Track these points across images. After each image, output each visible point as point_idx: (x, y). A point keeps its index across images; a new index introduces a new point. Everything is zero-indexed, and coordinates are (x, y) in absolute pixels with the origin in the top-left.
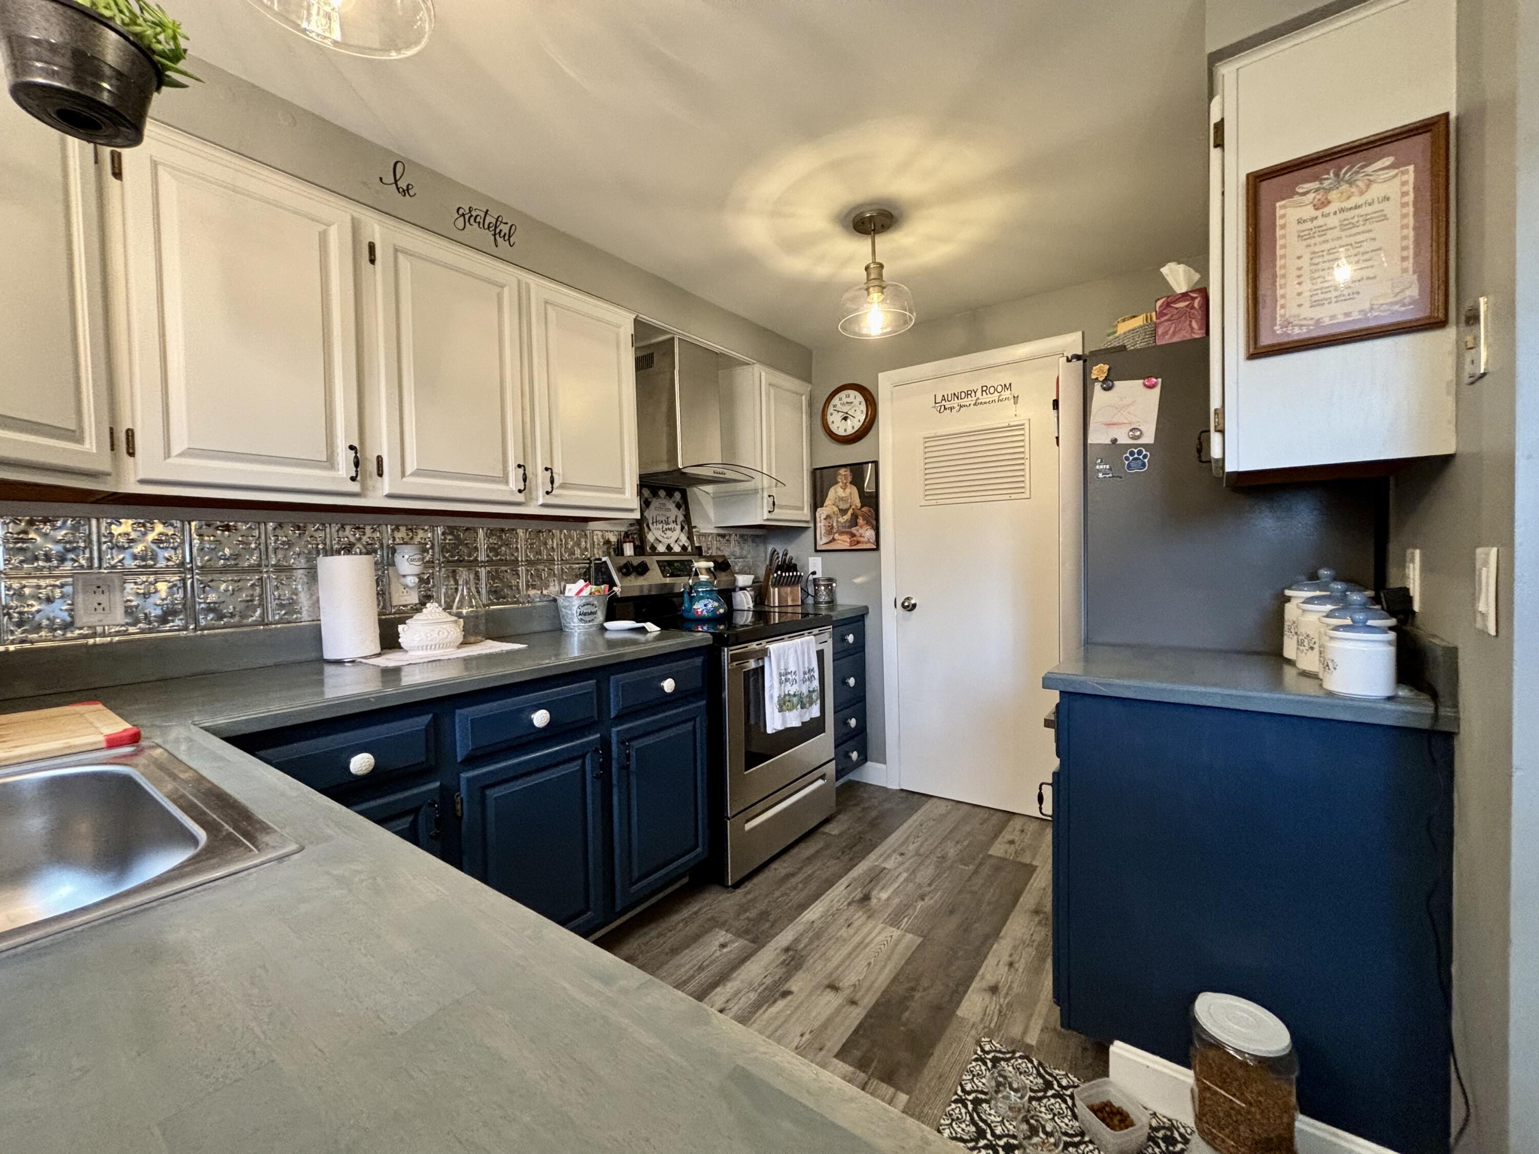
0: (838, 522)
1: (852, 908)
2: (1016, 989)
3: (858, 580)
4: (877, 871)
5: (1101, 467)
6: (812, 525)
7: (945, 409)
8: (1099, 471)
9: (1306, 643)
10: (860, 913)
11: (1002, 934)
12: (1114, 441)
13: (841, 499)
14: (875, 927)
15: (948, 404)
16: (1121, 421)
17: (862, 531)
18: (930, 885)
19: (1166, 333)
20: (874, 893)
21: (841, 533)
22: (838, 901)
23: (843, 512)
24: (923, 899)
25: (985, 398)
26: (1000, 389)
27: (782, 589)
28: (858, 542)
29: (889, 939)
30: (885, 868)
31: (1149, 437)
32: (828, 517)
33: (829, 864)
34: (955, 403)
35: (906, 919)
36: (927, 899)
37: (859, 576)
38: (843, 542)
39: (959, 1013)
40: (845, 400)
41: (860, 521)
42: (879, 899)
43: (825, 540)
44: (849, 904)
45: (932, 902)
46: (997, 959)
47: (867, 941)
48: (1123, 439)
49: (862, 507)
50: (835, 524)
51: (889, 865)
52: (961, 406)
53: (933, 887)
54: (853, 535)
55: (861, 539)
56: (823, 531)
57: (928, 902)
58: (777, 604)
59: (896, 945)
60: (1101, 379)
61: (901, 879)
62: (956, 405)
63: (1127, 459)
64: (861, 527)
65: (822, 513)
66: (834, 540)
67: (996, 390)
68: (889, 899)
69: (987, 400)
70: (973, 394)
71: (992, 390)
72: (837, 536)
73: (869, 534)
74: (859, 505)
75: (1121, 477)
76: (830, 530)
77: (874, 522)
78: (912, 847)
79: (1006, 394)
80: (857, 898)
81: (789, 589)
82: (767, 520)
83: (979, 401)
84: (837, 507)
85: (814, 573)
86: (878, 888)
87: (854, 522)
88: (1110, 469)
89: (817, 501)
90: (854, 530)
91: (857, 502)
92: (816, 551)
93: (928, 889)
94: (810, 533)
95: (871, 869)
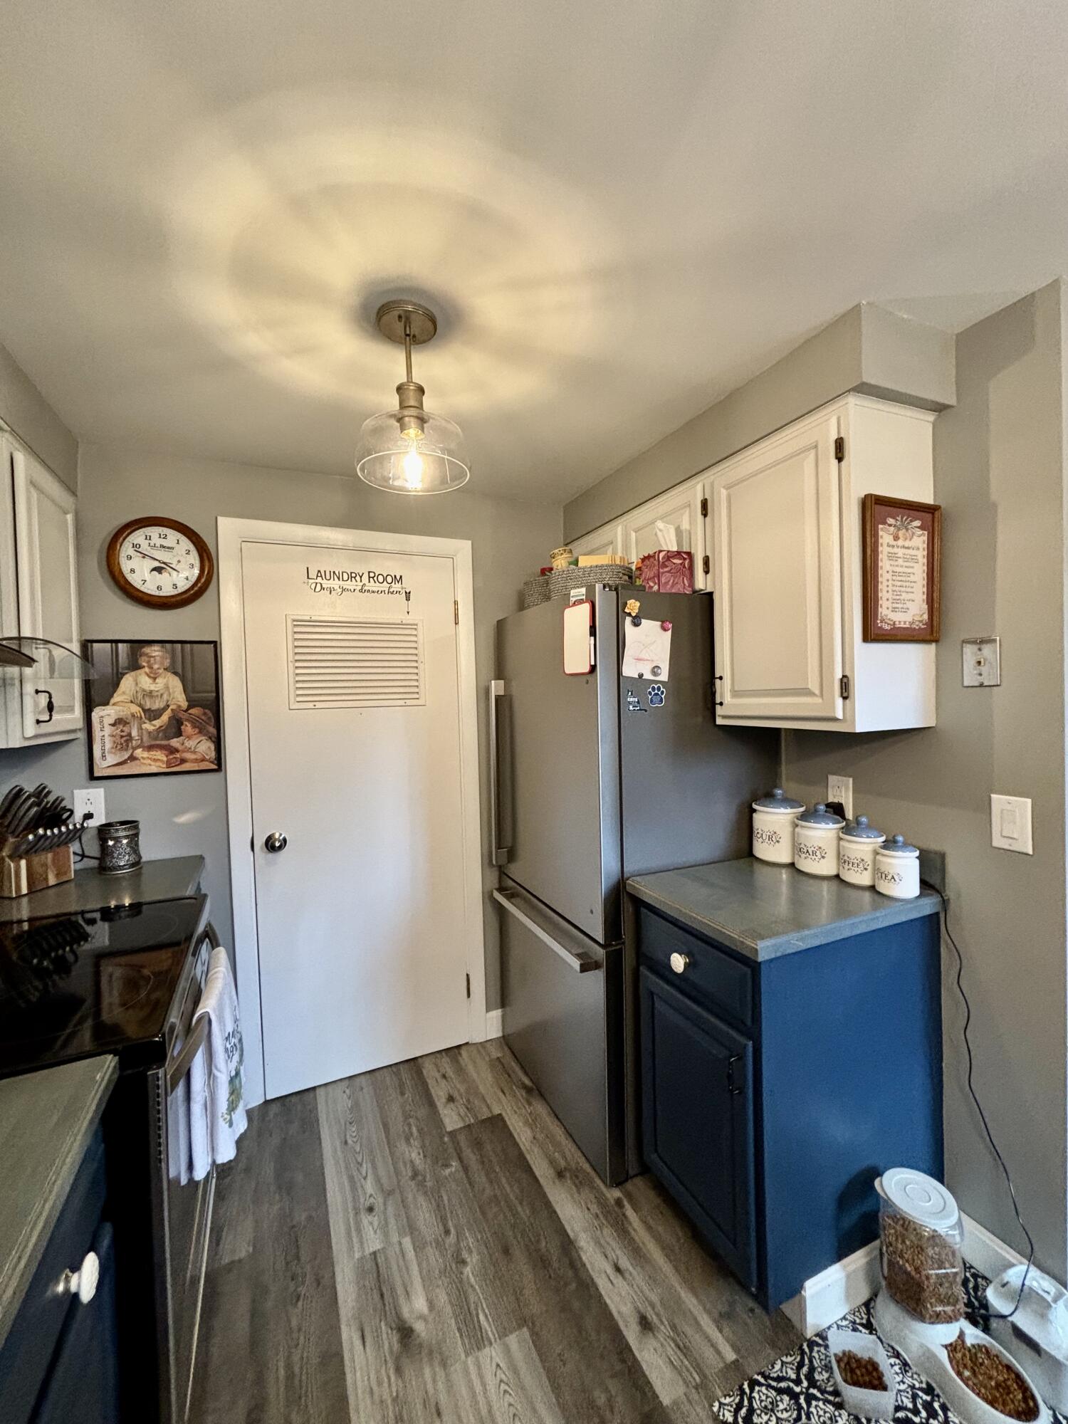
0: (140, 729)
1: (409, 1372)
2: (654, 1298)
3: (183, 819)
4: (369, 1265)
5: (631, 699)
6: (82, 736)
7: (322, 588)
8: (630, 703)
9: (818, 853)
10: (427, 1372)
11: (571, 1234)
12: (641, 676)
13: (150, 694)
14: (466, 1371)
15: (326, 584)
16: (646, 658)
17: (190, 744)
18: (447, 1232)
19: (667, 583)
20: (406, 1313)
21: (150, 748)
22: (380, 1384)
23: (152, 715)
24: (464, 1262)
25: (372, 586)
26: (389, 579)
27: (36, 860)
28: (183, 761)
29: (500, 1375)
30: (374, 1253)
31: (664, 676)
32: (119, 722)
33: (294, 1323)
34: (335, 583)
35: (482, 1317)
36: (465, 1255)
37: (183, 812)
38: (152, 761)
39: (666, 1400)
40: (156, 540)
41: (188, 728)
42: (421, 1317)
43: (112, 759)
44: (399, 1371)
45: (475, 1254)
46: (604, 1276)
47: (484, 1412)
48: (648, 676)
49: (189, 707)
50: (134, 733)
51: (374, 1243)
52: (344, 590)
53: (453, 1230)
54: (173, 751)
55: (188, 756)
56: (108, 746)
57: (473, 1260)
58: (24, 890)
59: (515, 1371)
60: (634, 614)
61: (411, 1254)
62: (336, 587)
63: (650, 693)
64: (189, 737)
65: (104, 715)
66: (132, 758)
67: (385, 579)
68: (431, 1305)
69: (376, 589)
70: (358, 578)
71: (381, 579)
72: (139, 753)
73: (205, 747)
74: (184, 704)
75: (646, 711)
76: (124, 742)
77: (213, 730)
78: (369, 1187)
79: (396, 587)
80: (396, 1346)
81: (50, 856)
82: (36, 737)
83: (366, 588)
84: (140, 705)
85: (88, 816)
86: (402, 1300)
87: (176, 727)
88: (638, 702)
89: (93, 697)
90: (175, 742)
91: (180, 699)
92: (92, 777)
93: (452, 1239)
94: (79, 750)
95: (361, 1272)
